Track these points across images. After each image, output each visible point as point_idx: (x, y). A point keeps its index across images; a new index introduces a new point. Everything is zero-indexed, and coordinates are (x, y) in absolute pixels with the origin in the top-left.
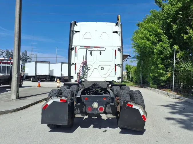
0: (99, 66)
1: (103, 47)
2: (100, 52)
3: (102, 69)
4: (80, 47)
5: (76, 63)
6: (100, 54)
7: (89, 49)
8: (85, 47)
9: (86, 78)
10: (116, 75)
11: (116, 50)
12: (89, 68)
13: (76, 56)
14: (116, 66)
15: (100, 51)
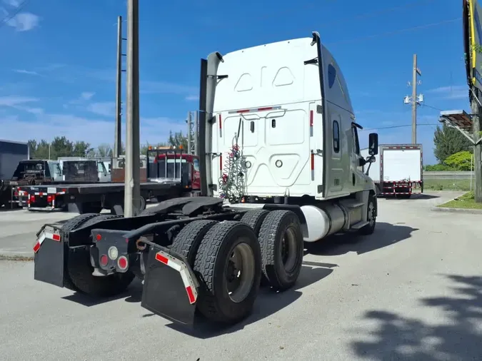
0: (272, 157)
1: (280, 108)
2: (274, 121)
3: (279, 164)
4: (229, 113)
5: (221, 154)
6: (274, 124)
7: (248, 116)
8: (238, 112)
9: (243, 187)
10: (313, 179)
11: (312, 112)
12: (248, 165)
13: (221, 136)
14: (313, 155)
15: (272, 119)
